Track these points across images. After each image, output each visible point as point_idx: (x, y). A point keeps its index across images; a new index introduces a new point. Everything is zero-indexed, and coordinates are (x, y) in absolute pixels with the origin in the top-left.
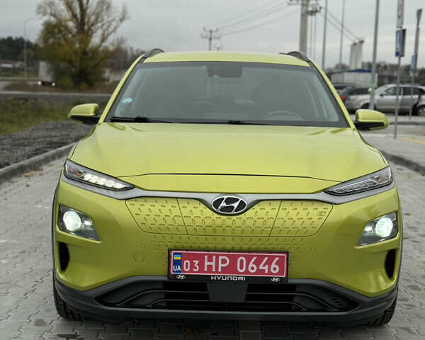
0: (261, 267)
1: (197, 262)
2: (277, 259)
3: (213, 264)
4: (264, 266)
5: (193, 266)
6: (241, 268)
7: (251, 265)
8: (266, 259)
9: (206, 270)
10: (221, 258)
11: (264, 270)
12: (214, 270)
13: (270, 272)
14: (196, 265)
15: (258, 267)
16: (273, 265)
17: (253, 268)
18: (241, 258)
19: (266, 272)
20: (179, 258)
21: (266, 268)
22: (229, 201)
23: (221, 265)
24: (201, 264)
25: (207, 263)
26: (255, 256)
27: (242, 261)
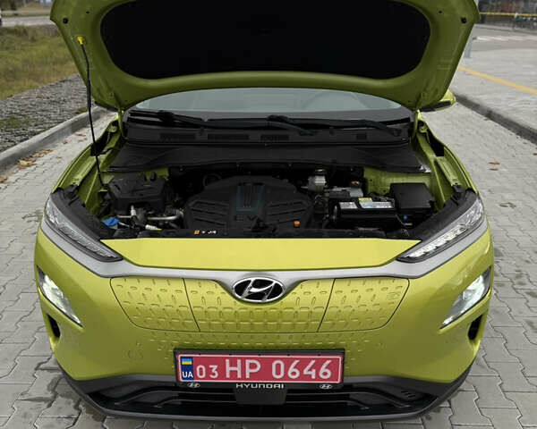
0: (305, 372)
1: (215, 367)
2: (328, 362)
3: (238, 369)
4: (310, 370)
5: (209, 371)
6: (278, 373)
7: (292, 369)
8: (313, 362)
9: (228, 376)
10: (248, 362)
11: (310, 375)
12: (239, 376)
13: (318, 377)
14: (213, 371)
15: (301, 372)
16: (323, 369)
17: (294, 373)
18: (276, 362)
19: (313, 377)
20: (190, 363)
21: (313, 373)
22: (258, 284)
23: (248, 371)
24: (222, 370)
25: (228, 369)
26: (297, 359)
27: (278, 366)
